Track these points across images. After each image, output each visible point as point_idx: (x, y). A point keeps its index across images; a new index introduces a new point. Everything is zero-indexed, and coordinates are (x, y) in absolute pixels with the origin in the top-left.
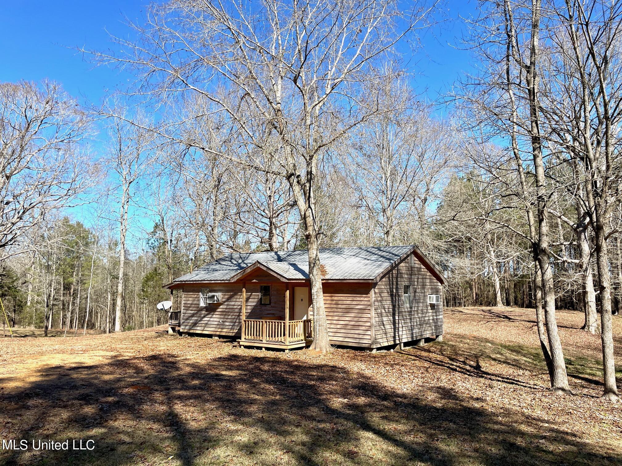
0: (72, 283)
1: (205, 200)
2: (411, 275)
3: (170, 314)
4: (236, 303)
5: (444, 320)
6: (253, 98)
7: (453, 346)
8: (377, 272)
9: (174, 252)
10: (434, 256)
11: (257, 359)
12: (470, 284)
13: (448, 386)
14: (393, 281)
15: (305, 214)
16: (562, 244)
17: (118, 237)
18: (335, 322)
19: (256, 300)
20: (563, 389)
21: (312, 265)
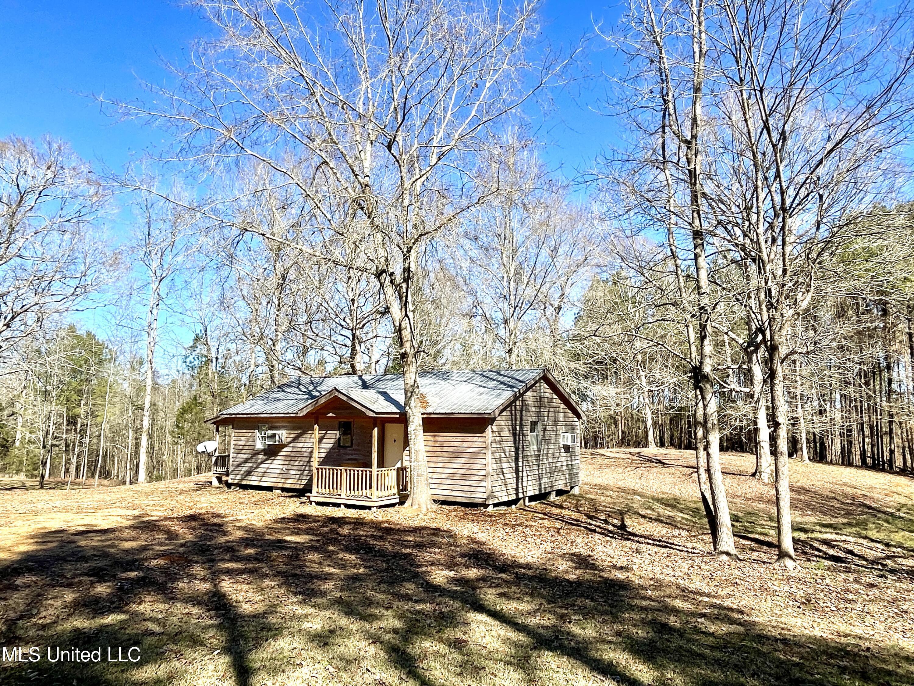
0: (79, 416)
1: (264, 304)
2: (540, 407)
3: (214, 459)
4: (306, 445)
5: (581, 466)
6: (332, 169)
7: (592, 500)
8: (495, 403)
9: (221, 375)
10: (569, 382)
11: (333, 520)
12: (615, 419)
13: (584, 552)
14: (516, 416)
15: (400, 325)
16: (728, 368)
17: (144, 353)
18: (438, 470)
19: (332, 441)
20: (728, 554)
21: (409, 394)
